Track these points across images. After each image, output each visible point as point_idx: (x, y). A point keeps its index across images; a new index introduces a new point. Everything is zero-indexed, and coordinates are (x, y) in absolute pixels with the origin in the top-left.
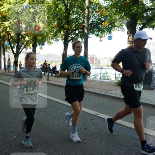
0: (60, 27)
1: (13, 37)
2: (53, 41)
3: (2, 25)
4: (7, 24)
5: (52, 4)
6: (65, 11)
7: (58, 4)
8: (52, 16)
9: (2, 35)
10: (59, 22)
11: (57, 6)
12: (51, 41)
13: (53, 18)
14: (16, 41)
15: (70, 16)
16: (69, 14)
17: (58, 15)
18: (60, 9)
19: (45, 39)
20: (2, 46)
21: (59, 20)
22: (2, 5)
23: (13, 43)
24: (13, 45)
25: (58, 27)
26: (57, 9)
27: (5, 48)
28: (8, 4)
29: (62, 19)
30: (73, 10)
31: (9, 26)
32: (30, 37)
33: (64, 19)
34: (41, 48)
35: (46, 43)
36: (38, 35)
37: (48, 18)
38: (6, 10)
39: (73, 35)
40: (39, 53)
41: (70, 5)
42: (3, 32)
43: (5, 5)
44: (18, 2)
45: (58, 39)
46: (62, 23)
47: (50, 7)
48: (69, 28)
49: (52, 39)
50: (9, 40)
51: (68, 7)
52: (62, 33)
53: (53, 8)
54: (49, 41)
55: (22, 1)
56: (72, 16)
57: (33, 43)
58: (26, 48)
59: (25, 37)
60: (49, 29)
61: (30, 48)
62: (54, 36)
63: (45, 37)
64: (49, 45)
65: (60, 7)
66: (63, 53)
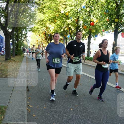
0: (112, 21)
1: (73, 31)
2: (105, 33)
3: (65, 22)
4: (69, 21)
5: (105, 2)
6: (116, 8)
7: (110, 2)
8: (105, 12)
9: (65, 30)
10: (110, 17)
11: (109, 4)
12: (103, 33)
13: (105, 14)
14: (76, 34)
15: (120, 11)
16: (119, 9)
17: (109, 11)
18: (112, 6)
19: (98, 32)
20: (65, 38)
21: (110, 15)
22: (66, 8)
23: (73, 36)
24: (73, 37)
25: (109, 21)
26: (109, 6)
27: (67, 39)
28: (70, 6)
29: (113, 14)
30: (123, 6)
31: (70, 23)
32: (86, 31)
33: (115, 14)
34: (95, 39)
35: (99, 35)
36: (92, 29)
37: (101, 14)
38: (68, 11)
39: (123, 27)
40: (93, 43)
41: (120, 2)
42: (66, 28)
43: (68, 7)
44: (78, 4)
45: (109, 31)
46: (113, 18)
47: (103, 5)
48: (120, 21)
49: (103, 31)
50: (70, 33)
51: (119, 4)
52: (113, 26)
53: (105, 6)
54: (102, 33)
55: (81, 3)
56: (122, 11)
57: (88, 35)
58: (83, 39)
59: (82, 30)
60: (102, 23)
61: (86, 39)
62: (106, 29)
63: (98, 30)
64: (101, 36)
65: (111, 4)
66: (114, 43)
